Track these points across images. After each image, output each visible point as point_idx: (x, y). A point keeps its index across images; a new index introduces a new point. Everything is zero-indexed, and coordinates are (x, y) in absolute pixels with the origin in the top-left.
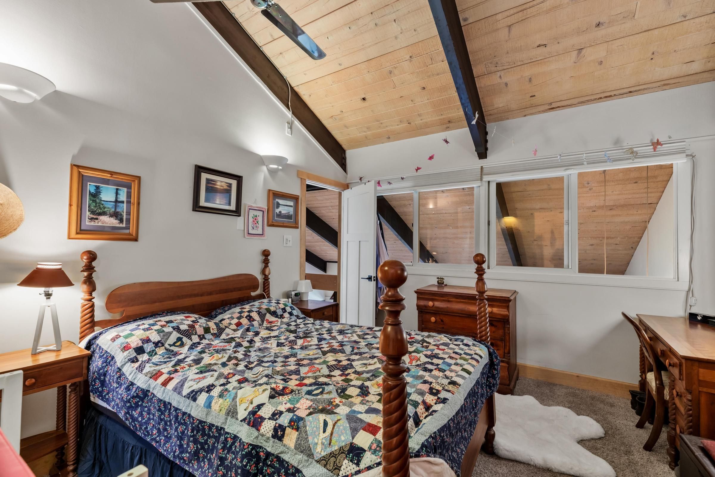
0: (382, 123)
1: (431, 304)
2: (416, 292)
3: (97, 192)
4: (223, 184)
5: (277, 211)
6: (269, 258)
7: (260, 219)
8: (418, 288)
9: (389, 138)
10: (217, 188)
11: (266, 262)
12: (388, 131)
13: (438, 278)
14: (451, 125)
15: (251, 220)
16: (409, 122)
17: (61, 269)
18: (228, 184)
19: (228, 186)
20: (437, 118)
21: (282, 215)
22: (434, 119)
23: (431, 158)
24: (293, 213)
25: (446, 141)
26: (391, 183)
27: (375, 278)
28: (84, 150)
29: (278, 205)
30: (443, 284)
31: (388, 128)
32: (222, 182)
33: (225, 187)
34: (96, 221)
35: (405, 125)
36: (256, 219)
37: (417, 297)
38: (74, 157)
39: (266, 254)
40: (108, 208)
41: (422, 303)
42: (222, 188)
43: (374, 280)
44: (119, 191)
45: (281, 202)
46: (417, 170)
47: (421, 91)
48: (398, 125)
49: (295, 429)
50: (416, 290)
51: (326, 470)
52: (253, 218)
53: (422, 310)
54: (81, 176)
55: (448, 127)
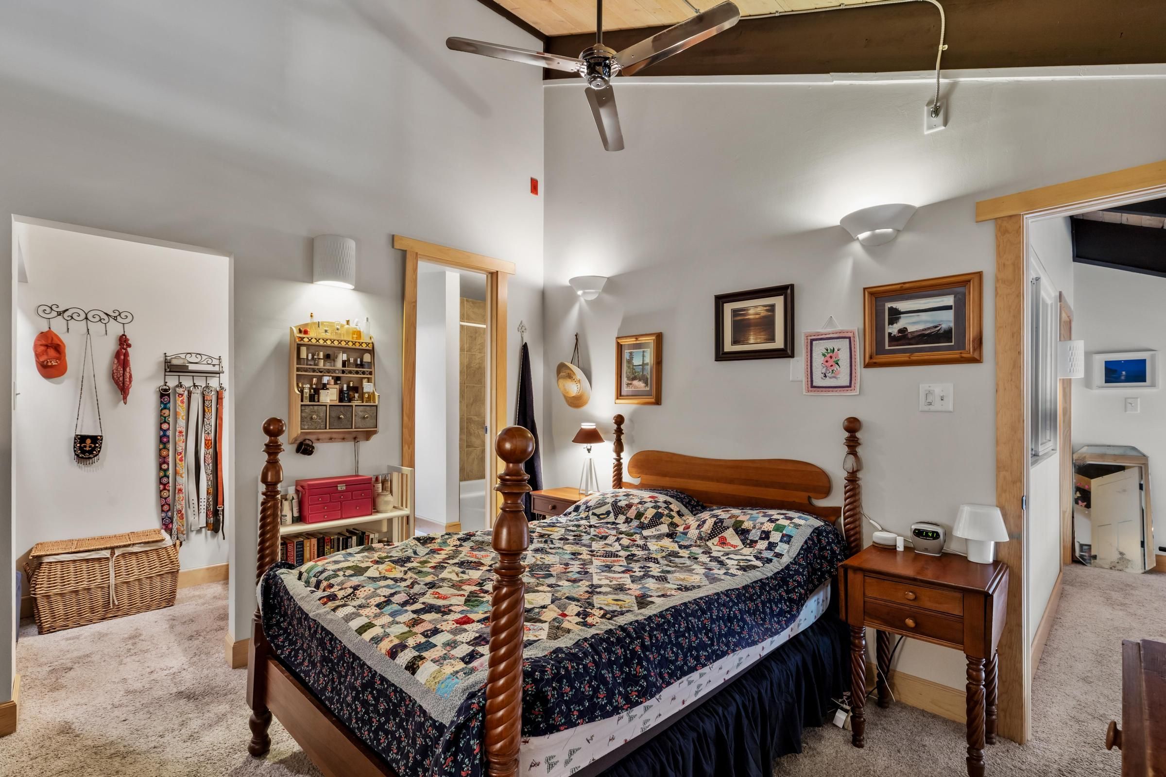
3: (630, 358)
4: (759, 310)
5: (894, 329)
6: (858, 435)
7: (843, 357)
10: (749, 319)
11: (853, 444)
15: (818, 360)
17: (595, 429)
18: (767, 308)
19: (767, 310)
21: (910, 336)
24: (952, 325)
28: (626, 321)
29: (895, 315)
32: (756, 307)
33: (762, 314)
34: (631, 386)
36: (831, 357)
38: (619, 330)
39: (853, 426)
40: (638, 372)
42: (757, 316)
44: (645, 354)
45: (902, 306)
52: (824, 355)
54: (619, 347)
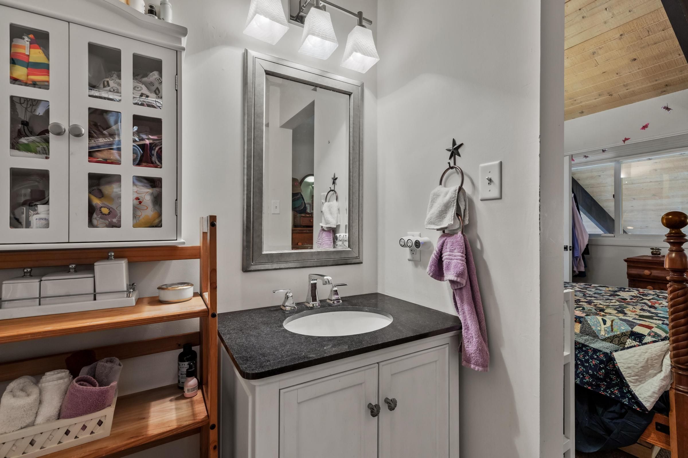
0: (575, 100)
1: (647, 272)
2: (625, 261)
8: (628, 257)
9: (582, 112)
12: (582, 106)
13: (652, 249)
14: (668, 88)
16: (610, 94)
20: (650, 84)
22: (644, 86)
23: (644, 127)
25: (667, 108)
26: (588, 157)
27: (571, 248)
30: (659, 254)
31: (583, 104)
35: (606, 97)
37: (628, 266)
41: (634, 271)
43: (570, 250)
46: (624, 141)
47: (630, 62)
48: (595, 99)
49: (578, 322)
50: (626, 258)
51: (612, 344)
53: (635, 279)
55: (665, 91)
